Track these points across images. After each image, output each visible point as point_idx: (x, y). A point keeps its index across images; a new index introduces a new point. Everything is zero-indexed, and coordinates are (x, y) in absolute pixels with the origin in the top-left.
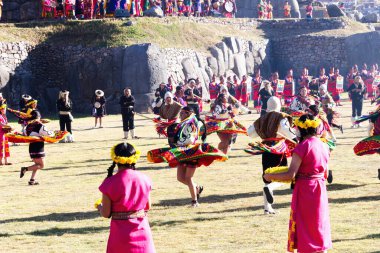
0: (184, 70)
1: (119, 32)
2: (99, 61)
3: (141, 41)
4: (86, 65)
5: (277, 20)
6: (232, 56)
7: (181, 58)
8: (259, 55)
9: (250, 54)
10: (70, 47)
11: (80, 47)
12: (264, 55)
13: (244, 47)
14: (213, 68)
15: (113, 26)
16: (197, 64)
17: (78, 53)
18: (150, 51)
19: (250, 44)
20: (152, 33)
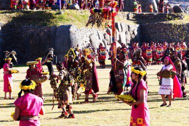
0: (90, 41)
1: (54, 18)
2: (42, 34)
3: (66, 23)
4: (35, 36)
5: (145, 13)
6: (118, 33)
7: (89, 34)
8: (134, 33)
9: (128, 32)
10: (25, 26)
11: (31, 26)
12: (136, 33)
13: (125, 28)
14: (107, 40)
15: (50, 14)
16: (98, 37)
17: (30, 29)
18: (71, 29)
19: (129, 27)
20: (73, 19)
